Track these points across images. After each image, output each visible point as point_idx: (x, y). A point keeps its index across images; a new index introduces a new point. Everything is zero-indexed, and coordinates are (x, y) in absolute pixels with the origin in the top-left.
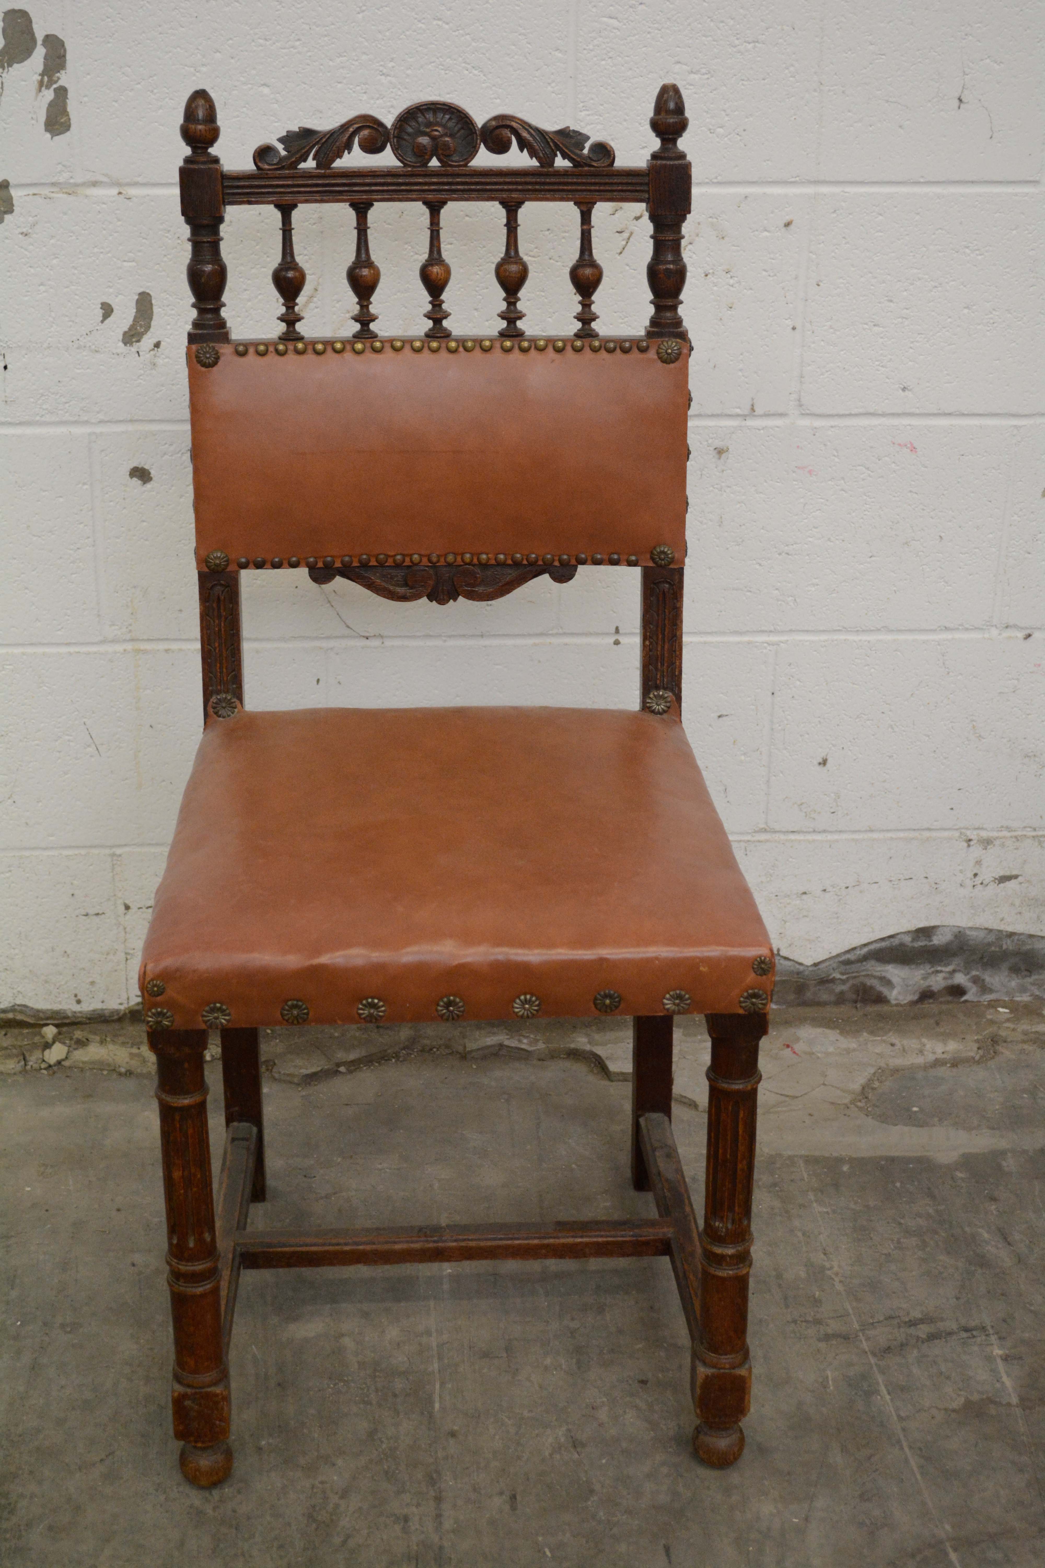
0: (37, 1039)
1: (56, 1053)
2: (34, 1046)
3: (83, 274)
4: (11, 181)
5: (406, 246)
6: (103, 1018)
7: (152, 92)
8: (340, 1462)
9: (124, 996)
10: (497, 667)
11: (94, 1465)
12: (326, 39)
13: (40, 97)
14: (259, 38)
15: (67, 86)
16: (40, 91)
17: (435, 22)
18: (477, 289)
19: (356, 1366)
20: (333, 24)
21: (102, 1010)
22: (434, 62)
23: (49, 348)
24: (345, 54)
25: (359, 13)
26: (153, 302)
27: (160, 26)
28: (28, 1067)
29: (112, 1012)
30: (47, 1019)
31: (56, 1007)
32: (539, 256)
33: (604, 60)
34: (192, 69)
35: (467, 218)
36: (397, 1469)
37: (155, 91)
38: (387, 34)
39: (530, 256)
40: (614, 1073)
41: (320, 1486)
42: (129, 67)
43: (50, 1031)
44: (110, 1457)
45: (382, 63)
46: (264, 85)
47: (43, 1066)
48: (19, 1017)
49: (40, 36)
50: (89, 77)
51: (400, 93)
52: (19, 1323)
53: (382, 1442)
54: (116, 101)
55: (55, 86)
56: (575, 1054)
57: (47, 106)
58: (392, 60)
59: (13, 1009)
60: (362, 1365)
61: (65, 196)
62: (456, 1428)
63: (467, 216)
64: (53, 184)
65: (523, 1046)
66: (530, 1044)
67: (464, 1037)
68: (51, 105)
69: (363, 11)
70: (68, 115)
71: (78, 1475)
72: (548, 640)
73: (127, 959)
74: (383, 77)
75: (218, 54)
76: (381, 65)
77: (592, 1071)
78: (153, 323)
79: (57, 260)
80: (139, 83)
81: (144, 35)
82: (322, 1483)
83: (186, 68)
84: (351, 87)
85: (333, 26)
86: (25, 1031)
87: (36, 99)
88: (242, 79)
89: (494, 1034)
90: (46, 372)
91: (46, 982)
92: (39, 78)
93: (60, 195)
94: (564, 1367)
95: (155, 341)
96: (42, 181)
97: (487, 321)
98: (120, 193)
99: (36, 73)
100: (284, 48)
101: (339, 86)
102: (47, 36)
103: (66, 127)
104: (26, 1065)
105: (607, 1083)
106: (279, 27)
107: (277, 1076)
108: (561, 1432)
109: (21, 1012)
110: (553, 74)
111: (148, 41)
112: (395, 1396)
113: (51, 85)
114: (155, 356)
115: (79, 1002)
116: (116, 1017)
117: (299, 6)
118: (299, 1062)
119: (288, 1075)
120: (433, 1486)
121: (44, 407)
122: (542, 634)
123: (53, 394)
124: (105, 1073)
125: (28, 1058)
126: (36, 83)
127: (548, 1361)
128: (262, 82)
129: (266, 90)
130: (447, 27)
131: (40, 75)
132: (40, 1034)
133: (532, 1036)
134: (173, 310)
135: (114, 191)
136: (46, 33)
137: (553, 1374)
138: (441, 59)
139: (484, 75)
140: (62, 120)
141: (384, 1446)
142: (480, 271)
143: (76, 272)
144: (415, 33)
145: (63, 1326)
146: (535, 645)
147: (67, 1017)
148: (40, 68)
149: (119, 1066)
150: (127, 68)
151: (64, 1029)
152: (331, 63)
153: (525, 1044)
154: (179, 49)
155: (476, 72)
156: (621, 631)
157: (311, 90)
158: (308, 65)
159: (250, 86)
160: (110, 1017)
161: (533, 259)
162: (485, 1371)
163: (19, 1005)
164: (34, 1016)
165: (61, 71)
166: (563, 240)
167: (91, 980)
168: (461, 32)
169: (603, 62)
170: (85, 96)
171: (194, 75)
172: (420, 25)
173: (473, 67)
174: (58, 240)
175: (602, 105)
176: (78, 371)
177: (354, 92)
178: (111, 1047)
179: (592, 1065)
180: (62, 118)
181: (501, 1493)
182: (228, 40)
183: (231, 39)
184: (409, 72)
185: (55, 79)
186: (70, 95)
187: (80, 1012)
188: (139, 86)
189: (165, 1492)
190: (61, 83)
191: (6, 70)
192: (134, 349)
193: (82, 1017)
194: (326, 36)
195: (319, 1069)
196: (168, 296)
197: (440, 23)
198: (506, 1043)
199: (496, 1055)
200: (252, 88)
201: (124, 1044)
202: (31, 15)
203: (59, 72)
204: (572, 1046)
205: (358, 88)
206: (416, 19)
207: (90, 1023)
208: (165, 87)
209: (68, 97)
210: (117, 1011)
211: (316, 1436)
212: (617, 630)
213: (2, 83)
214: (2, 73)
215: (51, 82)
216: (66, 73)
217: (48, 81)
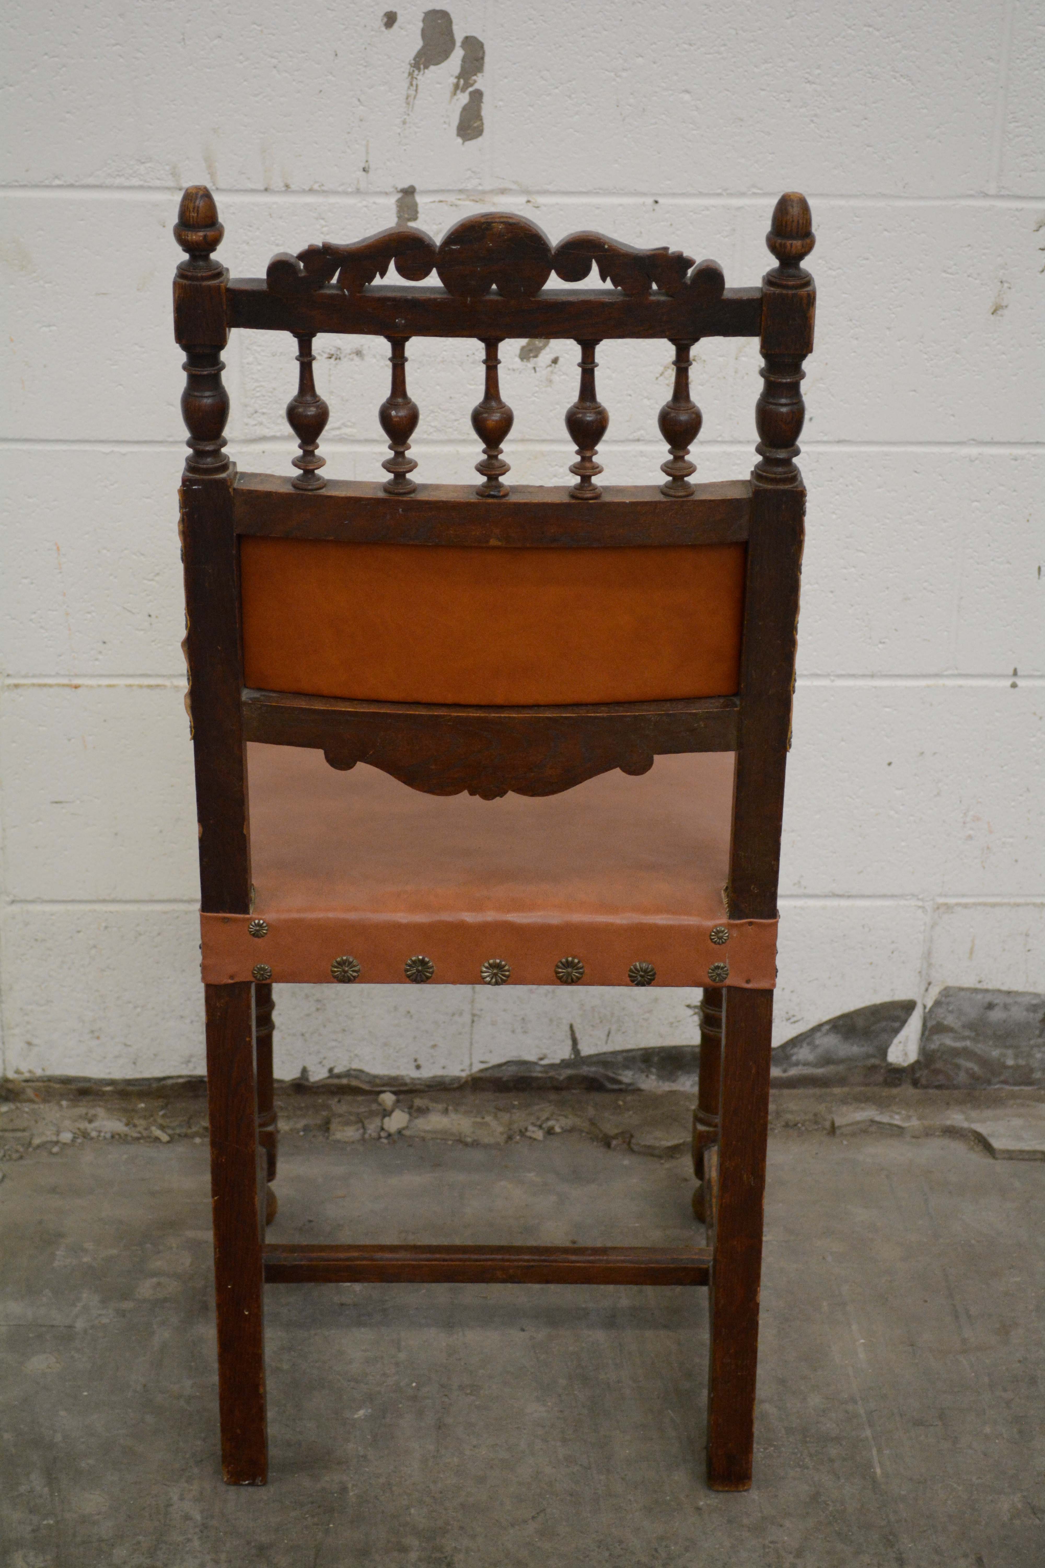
0: (374, 1107)
1: (397, 1121)
2: (372, 1114)
4: (418, 188)
5: (820, 261)
6: (443, 1087)
7: (570, 97)
8: (787, 1523)
9: (467, 1062)
10: (887, 710)
11: (525, 1522)
12: (752, 44)
13: (454, 100)
14: (684, 43)
15: (482, 89)
16: (455, 94)
17: (865, 29)
18: (891, 307)
19: (783, 1431)
20: (760, 29)
21: (442, 1076)
22: (861, 70)
23: (443, 362)
24: (771, 60)
25: (788, 18)
27: (583, 29)
28: (367, 1136)
29: (454, 1080)
30: (383, 1085)
31: (393, 1073)
32: (957, 273)
33: (1036, 69)
34: (612, 74)
35: (886, 233)
36: (849, 1531)
37: (573, 96)
38: (816, 40)
39: (948, 273)
40: (1000, 1150)
41: (770, 1545)
42: (548, 70)
43: (388, 1098)
44: (542, 1515)
45: (808, 70)
46: (687, 91)
47: (383, 1134)
48: (354, 1083)
49: (459, 37)
50: (506, 80)
51: (824, 101)
52: (414, 1384)
53: (828, 1505)
54: (532, 106)
55: (471, 89)
56: (950, 1132)
57: (460, 110)
58: (819, 67)
59: (348, 1074)
60: (790, 1431)
61: (471, 204)
62: (903, 1493)
63: (886, 230)
64: (461, 191)
65: (896, 1122)
66: (903, 1120)
67: (830, 1112)
68: (465, 109)
69: (792, 16)
70: (481, 120)
71: (511, 1531)
72: (941, 682)
73: (473, 1022)
74: (808, 85)
75: (640, 59)
76: (807, 73)
77: (972, 1149)
80: (557, 88)
81: (565, 38)
82: (772, 1542)
83: (606, 72)
84: (775, 94)
85: (760, 32)
86: (360, 1098)
87: (450, 103)
88: (664, 85)
89: (862, 1109)
90: (438, 387)
91: (385, 1044)
92: (455, 81)
93: (467, 203)
94: (1005, 1436)
95: (552, 356)
96: (450, 188)
97: (899, 340)
98: (528, 201)
99: (452, 76)
100: (709, 54)
101: (763, 93)
102: (467, 38)
103: (478, 132)
104: (364, 1133)
105: (991, 1161)
106: (704, 32)
107: (635, 1148)
108: (1017, 1498)
109: (356, 1077)
110: (983, 84)
111: (570, 44)
112: (832, 1461)
113: (467, 88)
114: (552, 372)
115: (418, 1067)
116: (455, 1085)
117: (727, 10)
118: (658, 1134)
119: (649, 1147)
120: (892, 1546)
121: (433, 424)
122: (937, 676)
123: (443, 410)
124: (450, 1142)
125: (367, 1125)
126: (451, 85)
127: (987, 1430)
128: (683, 89)
129: (687, 97)
130: (877, 33)
131: (456, 77)
132: (376, 1101)
133: (903, 1112)
135: (523, 199)
136: (465, 35)
137: (996, 1443)
138: (869, 67)
139: (913, 84)
140: (475, 125)
141: (831, 1509)
142: (895, 288)
144: (844, 40)
145: (461, 1388)
146: (928, 687)
147: (406, 1084)
148: (457, 70)
149: (465, 1136)
150: (546, 72)
151: (401, 1097)
152: (756, 70)
153: (897, 1120)
154: (600, 53)
155: (904, 81)
156: (1019, 673)
158: (733, 71)
159: (670, 92)
160: (450, 1084)
161: (951, 276)
162: (922, 1438)
163: (355, 1070)
164: (369, 1082)
165: (478, 75)
166: (984, 257)
167: (433, 1043)
168: (891, 39)
169: (1036, 72)
170: (501, 100)
171: (614, 80)
172: (850, 31)
173: (902, 76)
175: (1032, 116)
176: (472, 387)
177: (777, 99)
178: (453, 1116)
179: (972, 1143)
180: (475, 122)
181: (966, 1556)
182: (651, 44)
183: (655, 43)
184: (835, 80)
185: (471, 82)
186: (485, 99)
187: (419, 1079)
188: (557, 91)
189: (608, 1549)
190: (477, 86)
191: (422, 72)
192: (530, 365)
193: (421, 1084)
194: (752, 41)
195: (681, 1141)
197: (871, 29)
198: (878, 1118)
199: (865, 1131)
200: (672, 95)
201: (466, 1113)
202: (452, 16)
203: (475, 75)
204: (949, 1123)
205: (782, 96)
206: (846, 25)
207: (428, 1091)
208: (583, 92)
209: (483, 100)
210: (458, 1079)
211: (757, 1498)
212: (1015, 673)
213: (417, 86)
214: (417, 75)
215: (467, 85)
216: (483, 76)
217: (464, 84)
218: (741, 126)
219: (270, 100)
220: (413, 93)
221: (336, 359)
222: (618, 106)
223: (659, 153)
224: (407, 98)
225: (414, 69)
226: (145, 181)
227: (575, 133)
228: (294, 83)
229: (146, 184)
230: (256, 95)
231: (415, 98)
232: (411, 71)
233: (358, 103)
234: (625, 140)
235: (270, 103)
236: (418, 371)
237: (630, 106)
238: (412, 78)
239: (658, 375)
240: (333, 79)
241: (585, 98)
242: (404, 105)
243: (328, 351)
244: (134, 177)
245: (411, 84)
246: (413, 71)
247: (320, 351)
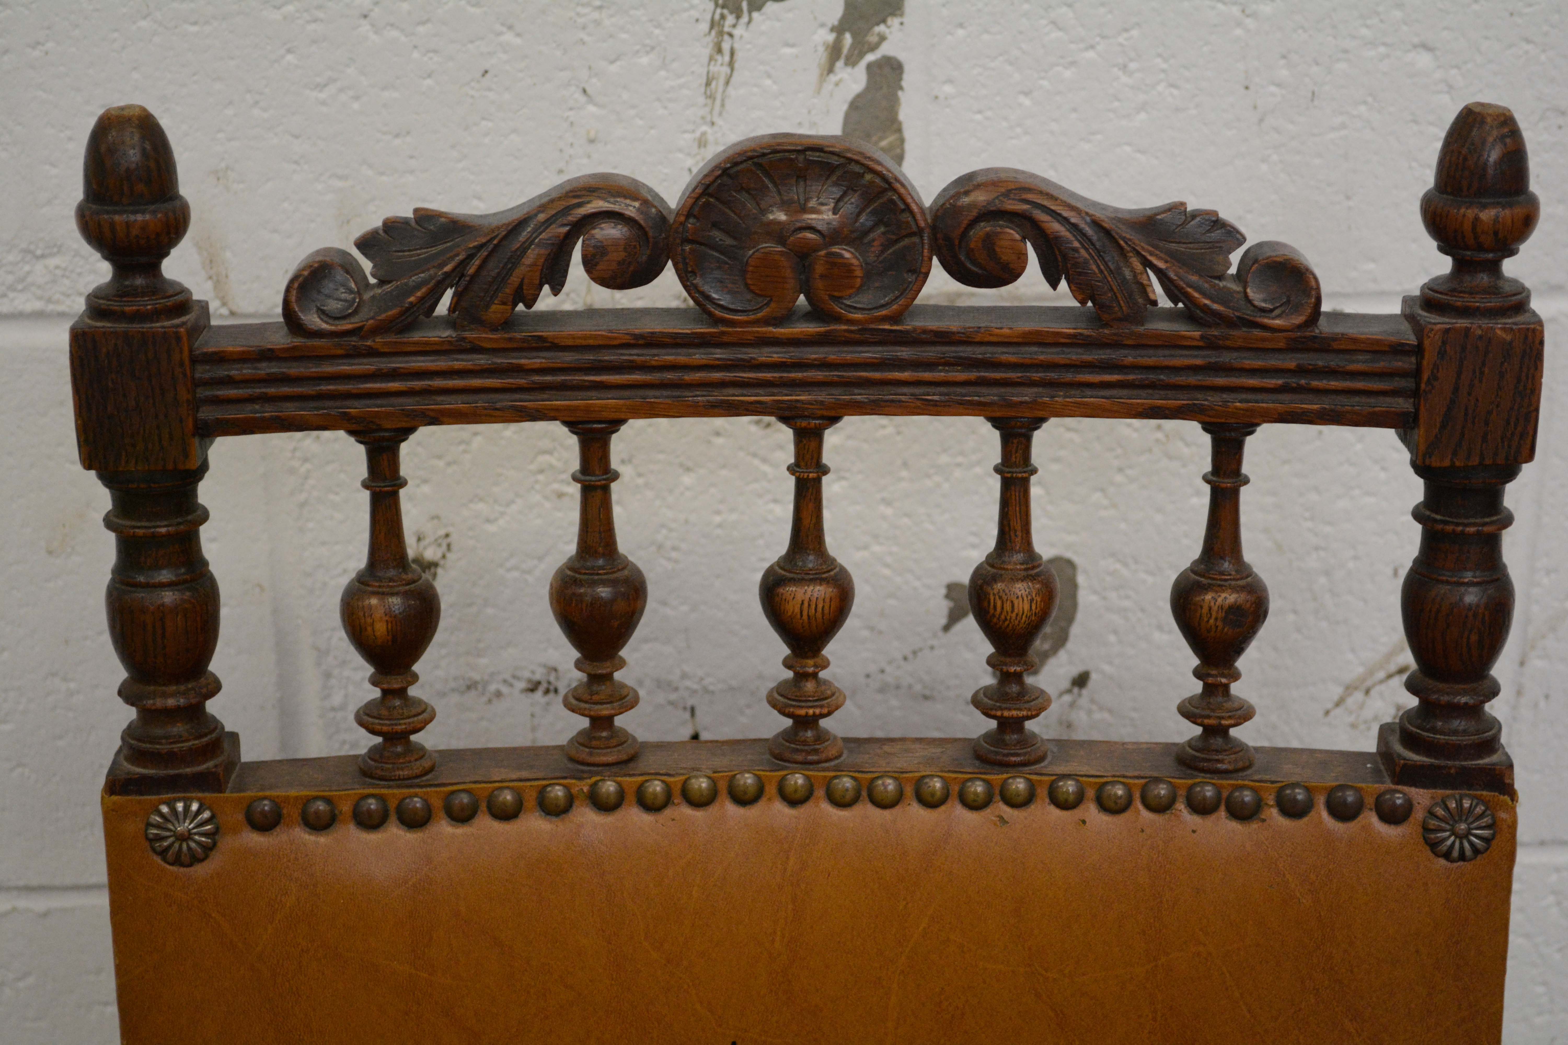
3: (907, 515)
7: (1124, 68)
13: (828, 86)
15: (902, 56)
16: (831, 70)
26: (1081, 579)
37: (1133, 66)
46: (1426, 47)
50: (961, 32)
54: (1026, 94)
55: (870, 57)
57: (845, 107)
68: (855, 105)
70: (899, 130)
78: (1075, 630)
79: (844, 483)
80: (1092, 47)
87: (819, 91)
88: (1364, 31)
92: (831, 37)
95: (1075, 671)
99: (822, 25)
113: (861, 55)
114: (1072, 705)
126: (821, 49)
128: (1416, 40)
129: (1424, 60)
131: (832, 29)
134: (1127, 597)
140: (883, 143)
143: (889, 511)
148: (833, 13)
150: (1064, 9)
157: (1543, 57)
159: (1382, 49)
165: (890, 21)
170: (950, 81)
171: (1239, 24)
174: (849, 437)
180: (882, 139)
185: (873, 39)
186: (908, 80)
188: (1091, 54)
190: (885, 50)
191: (745, 19)
196: (1118, 566)
200: (1388, 56)
203: (884, 21)
208: (1159, 55)
209: (904, 84)
213: (732, 53)
214: (734, 26)
215: (861, 48)
216: (902, 24)
217: (853, 47)
218: (1560, 127)
219: (357, 98)
220: (726, 70)
221: (547, 692)
222: (1247, 88)
223: (1348, 198)
224: (708, 84)
225: (725, 11)
226: (49, 301)
227: (1138, 155)
228: (416, 55)
229: (51, 307)
230: (321, 87)
231: (727, 83)
232: (717, 17)
233: (583, 99)
234: (1264, 167)
235: (356, 106)
236: (748, 712)
237: (1278, 85)
238: (721, 33)
239: (1329, 705)
240: (518, 41)
241: (1163, 71)
242: (701, 100)
243: (527, 674)
244: (22, 291)
245: (720, 51)
246: (723, 17)
247: (507, 676)
